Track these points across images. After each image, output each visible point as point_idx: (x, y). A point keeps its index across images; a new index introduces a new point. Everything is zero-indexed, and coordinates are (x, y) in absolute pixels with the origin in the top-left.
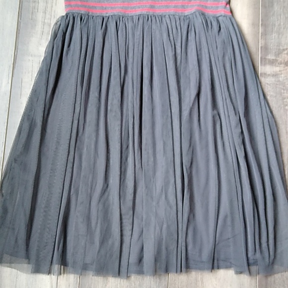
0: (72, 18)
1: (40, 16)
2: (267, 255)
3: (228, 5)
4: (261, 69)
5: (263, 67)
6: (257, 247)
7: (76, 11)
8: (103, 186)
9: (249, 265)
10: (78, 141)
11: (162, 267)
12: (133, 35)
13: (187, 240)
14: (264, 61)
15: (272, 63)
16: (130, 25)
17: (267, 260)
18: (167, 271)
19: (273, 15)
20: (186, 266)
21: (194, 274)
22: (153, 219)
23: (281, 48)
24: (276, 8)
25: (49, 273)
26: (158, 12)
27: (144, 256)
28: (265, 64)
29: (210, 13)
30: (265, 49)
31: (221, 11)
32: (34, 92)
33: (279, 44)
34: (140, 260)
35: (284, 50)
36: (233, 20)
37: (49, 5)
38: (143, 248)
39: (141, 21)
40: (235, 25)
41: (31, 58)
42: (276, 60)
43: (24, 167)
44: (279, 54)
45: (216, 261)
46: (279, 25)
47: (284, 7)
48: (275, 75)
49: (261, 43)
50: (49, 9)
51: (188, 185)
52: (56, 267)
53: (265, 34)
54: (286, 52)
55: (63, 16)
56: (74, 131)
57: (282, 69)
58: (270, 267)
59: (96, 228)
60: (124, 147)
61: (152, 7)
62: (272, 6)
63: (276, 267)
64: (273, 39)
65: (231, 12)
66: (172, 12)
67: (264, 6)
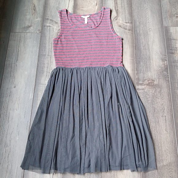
0: (59, 69)
1: (45, 69)
2: (144, 162)
3: (122, 63)
4: (137, 87)
5: (138, 86)
6: (140, 159)
7: (60, 66)
8: (72, 135)
9: (137, 168)
10: (61, 117)
11: (99, 169)
12: (84, 75)
13: (109, 157)
14: (138, 84)
15: (141, 84)
16: (82, 71)
17: (144, 165)
18: (101, 171)
19: (141, 66)
20: (109, 168)
21: (113, 172)
22: (94, 148)
23: (145, 79)
24: (141, 63)
25: (49, 173)
26: (94, 66)
27: (91, 164)
28: (138, 85)
29: (114, 66)
30: (138, 79)
31: (119, 65)
32: (43, 98)
33: (144, 77)
34: (89, 166)
35: (146, 79)
36: (124, 68)
37: (49, 65)
38: (90, 160)
39: (87, 69)
40: (125, 70)
41: (41, 85)
42: (143, 83)
43: (39, 128)
44: (144, 81)
45: (122, 166)
46: (143, 70)
47: (145, 63)
48: (143, 89)
49: (136, 77)
50: (49, 67)
51: (109, 134)
52: (52, 171)
53: (137, 74)
54: (147, 80)
55: (55, 69)
56: (60, 113)
57: (146, 87)
58: (146, 168)
59: (70, 153)
60: (81, 119)
61: (91, 64)
62: (140, 63)
63: (149, 168)
64: (141, 75)
65: (123, 65)
66: (99, 66)
67: (137, 63)
